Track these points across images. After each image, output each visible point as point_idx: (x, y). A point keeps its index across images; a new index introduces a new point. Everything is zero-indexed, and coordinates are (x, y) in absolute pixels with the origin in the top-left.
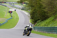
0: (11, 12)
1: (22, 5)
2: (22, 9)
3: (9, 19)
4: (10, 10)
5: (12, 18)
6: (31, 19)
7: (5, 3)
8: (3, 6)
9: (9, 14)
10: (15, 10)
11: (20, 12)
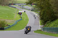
0: (20, 14)
1: (32, 6)
2: (31, 11)
3: (19, 21)
4: (20, 12)
5: (21, 20)
6: (40, 20)
7: (15, 4)
8: (13, 8)
9: (18, 16)
10: (25, 12)
11: (30, 13)
